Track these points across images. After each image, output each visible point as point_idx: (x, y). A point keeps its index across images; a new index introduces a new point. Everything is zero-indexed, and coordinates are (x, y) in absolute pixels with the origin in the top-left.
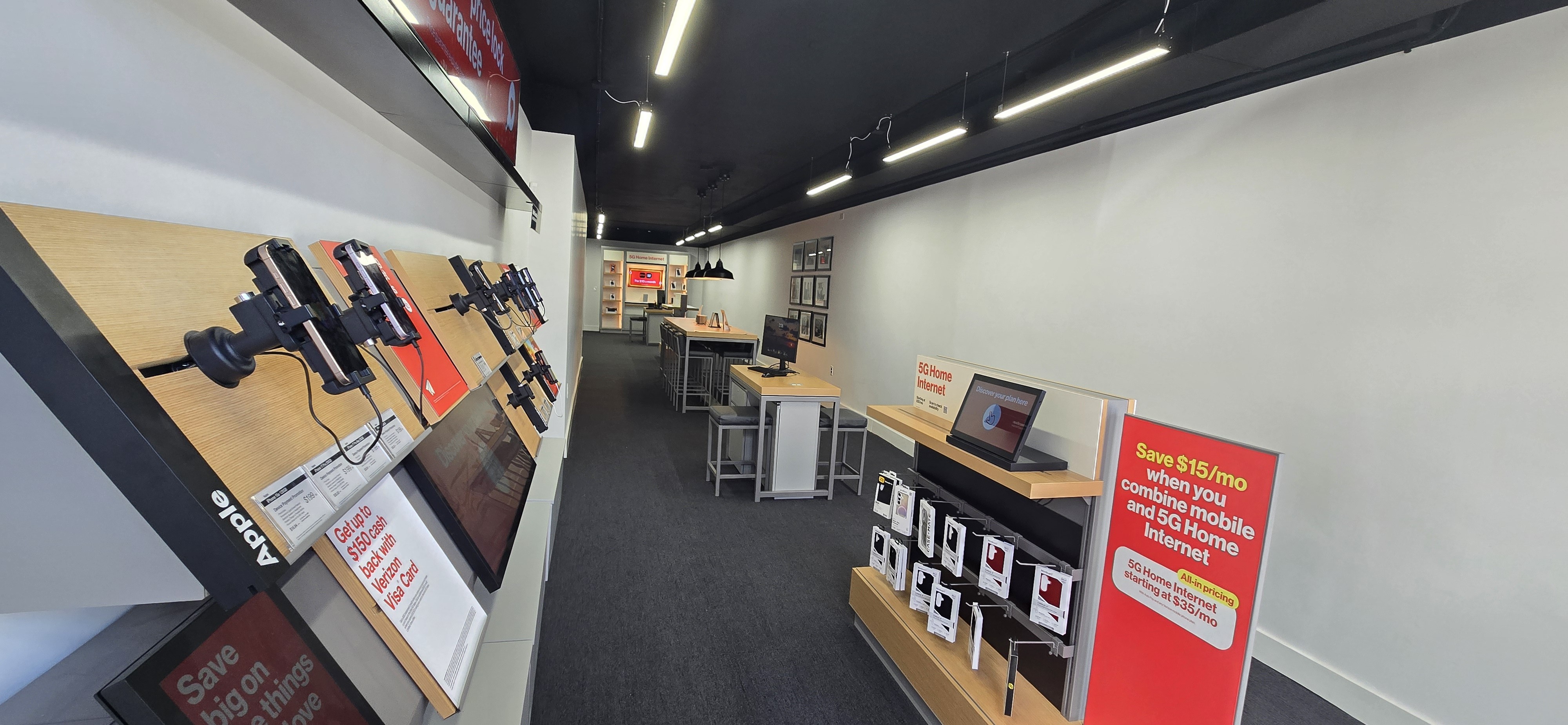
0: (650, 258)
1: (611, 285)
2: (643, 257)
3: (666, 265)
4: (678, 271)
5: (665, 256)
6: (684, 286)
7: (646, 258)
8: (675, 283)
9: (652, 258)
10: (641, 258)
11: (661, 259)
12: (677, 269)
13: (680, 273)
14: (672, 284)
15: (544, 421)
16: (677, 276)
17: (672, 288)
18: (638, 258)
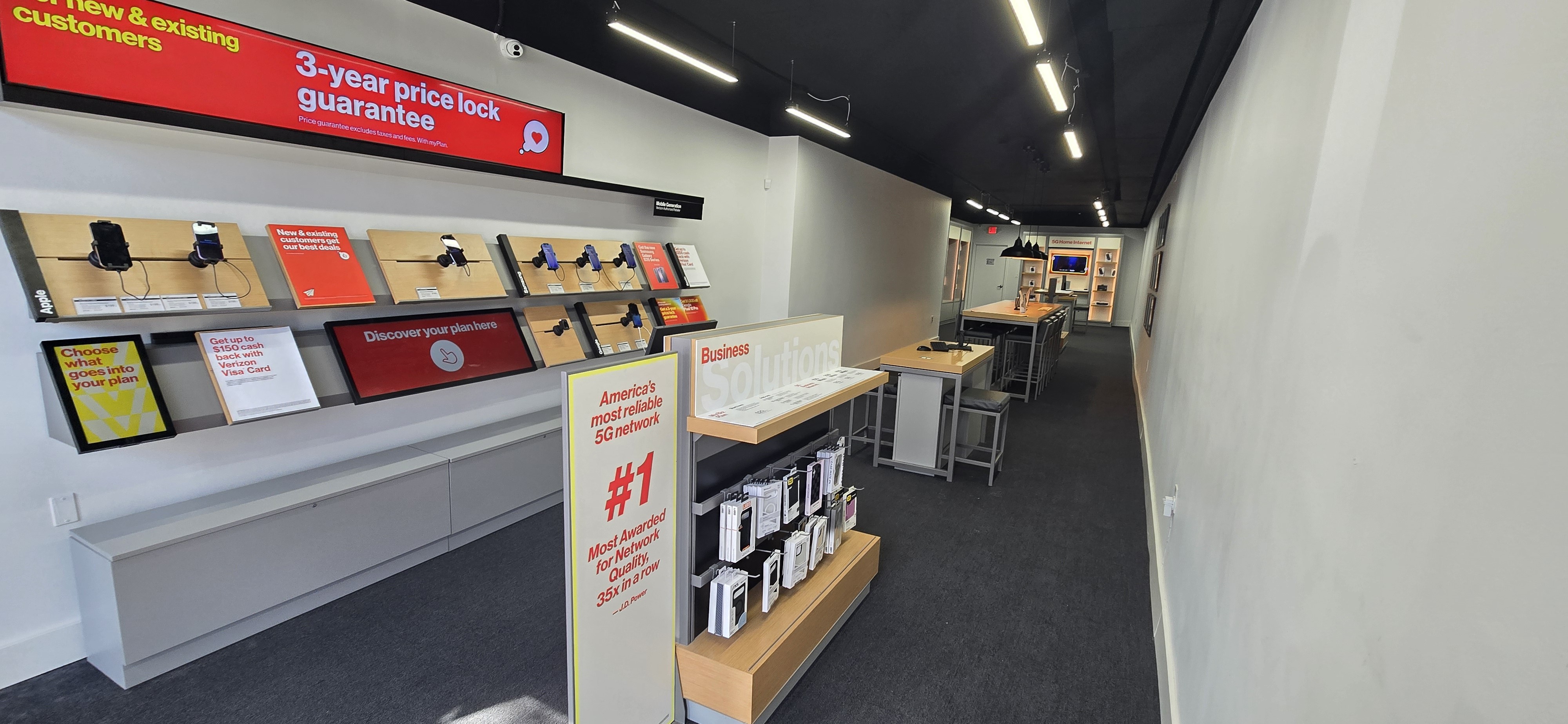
0: (1075, 242)
1: (1030, 272)
2: (1068, 242)
3: (1093, 249)
4: (1108, 256)
5: (1093, 239)
6: (1114, 272)
7: (1071, 243)
8: (1103, 269)
9: (1078, 243)
10: (1066, 242)
11: (1088, 243)
12: (1107, 254)
13: (1111, 257)
14: (1100, 269)
15: (602, 350)
16: (1106, 260)
17: (1099, 275)
18: (1062, 242)
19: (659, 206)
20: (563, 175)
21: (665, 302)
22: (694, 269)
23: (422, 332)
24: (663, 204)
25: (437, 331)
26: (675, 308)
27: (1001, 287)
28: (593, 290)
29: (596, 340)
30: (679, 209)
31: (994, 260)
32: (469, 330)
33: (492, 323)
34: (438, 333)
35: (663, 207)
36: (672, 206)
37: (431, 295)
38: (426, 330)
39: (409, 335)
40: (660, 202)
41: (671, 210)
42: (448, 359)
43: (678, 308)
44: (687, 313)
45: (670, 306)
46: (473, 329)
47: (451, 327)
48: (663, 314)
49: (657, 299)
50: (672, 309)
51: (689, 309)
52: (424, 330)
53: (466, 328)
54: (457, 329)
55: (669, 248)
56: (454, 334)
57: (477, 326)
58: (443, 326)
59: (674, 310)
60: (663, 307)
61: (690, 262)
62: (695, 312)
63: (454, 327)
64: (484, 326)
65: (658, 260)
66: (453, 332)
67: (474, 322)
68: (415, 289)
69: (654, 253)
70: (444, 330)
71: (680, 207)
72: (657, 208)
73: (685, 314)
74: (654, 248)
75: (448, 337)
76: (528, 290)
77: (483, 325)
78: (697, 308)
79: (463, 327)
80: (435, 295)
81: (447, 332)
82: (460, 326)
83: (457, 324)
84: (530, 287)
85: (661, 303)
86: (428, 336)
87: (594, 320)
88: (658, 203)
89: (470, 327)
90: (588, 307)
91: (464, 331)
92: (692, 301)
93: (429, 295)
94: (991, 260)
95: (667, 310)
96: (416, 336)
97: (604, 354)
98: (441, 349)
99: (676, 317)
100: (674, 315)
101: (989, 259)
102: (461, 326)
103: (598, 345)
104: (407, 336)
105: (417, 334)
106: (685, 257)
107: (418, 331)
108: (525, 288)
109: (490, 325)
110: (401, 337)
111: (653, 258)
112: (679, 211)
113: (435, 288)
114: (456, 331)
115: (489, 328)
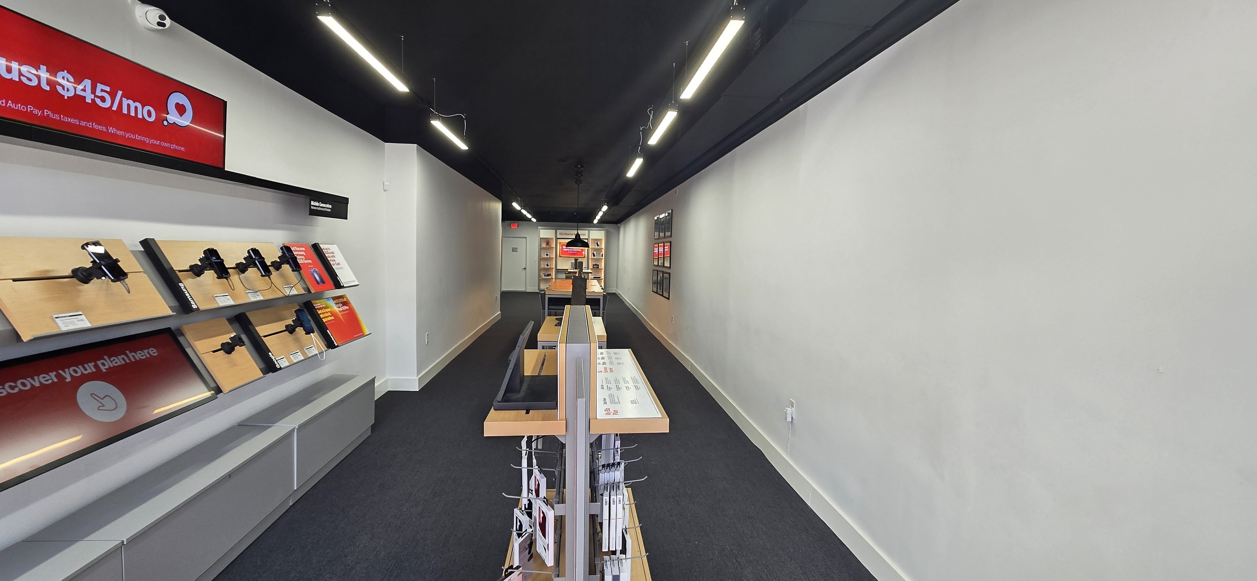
1: (546, 256)
4: (597, 243)
8: (595, 253)
10: (569, 235)
13: (599, 245)
14: (593, 253)
15: (278, 364)
16: (596, 247)
17: (593, 257)
18: (566, 234)
19: (313, 206)
20: (225, 170)
21: (319, 304)
22: (342, 268)
23: (58, 376)
24: (317, 204)
25: (80, 370)
26: (329, 310)
27: (525, 269)
28: (261, 298)
29: (270, 354)
30: (330, 209)
31: (517, 248)
32: (123, 363)
33: (151, 349)
34: (82, 373)
35: (316, 206)
36: (324, 205)
37: (77, 322)
38: (65, 372)
39: (40, 382)
40: (314, 202)
41: (324, 209)
42: (104, 406)
43: (332, 309)
44: (342, 313)
45: (325, 308)
46: (128, 361)
47: (99, 363)
48: (321, 316)
49: (313, 302)
50: (327, 310)
51: (341, 309)
52: (60, 372)
53: (118, 361)
54: (106, 364)
55: (316, 247)
56: (104, 371)
57: (133, 356)
58: (87, 363)
59: (329, 312)
60: (319, 309)
61: (337, 262)
62: (347, 312)
63: (102, 361)
64: (141, 355)
65: (310, 261)
66: (103, 369)
67: (127, 352)
68: (52, 317)
69: (305, 254)
70: (90, 368)
71: (330, 206)
72: (312, 208)
73: (340, 314)
74: (304, 249)
75: (98, 376)
76: (196, 304)
77: (140, 353)
78: (347, 308)
79: (114, 360)
80: (83, 323)
81: (94, 370)
82: (109, 359)
83: (106, 357)
84: (198, 301)
85: (316, 305)
86: (69, 379)
87: (262, 330)
88: (312, 203)
89: (123, 359)
90: (252, 317)
91: (117, 365)
92: (341, 300)
93: (73, 323)
94: (516, 248)
95: (323, 312)
96: (50, 382)
97: (282, 367)
98: (91, 395)
99: (332, 318)
100: (331, 316)
101: (514, 248)
102: (112, 359)
103: (273, 358)
104: (37, 384)
105: (51, 379)
106: (332, 257)
107: (53, 374)
108: (192, 302)
109: (148, 352)
110: (29, 387)
111: (306, 260)
112: (329, 210)
113: (80, 313)
114: (107, 367)
115: (148, 356)
